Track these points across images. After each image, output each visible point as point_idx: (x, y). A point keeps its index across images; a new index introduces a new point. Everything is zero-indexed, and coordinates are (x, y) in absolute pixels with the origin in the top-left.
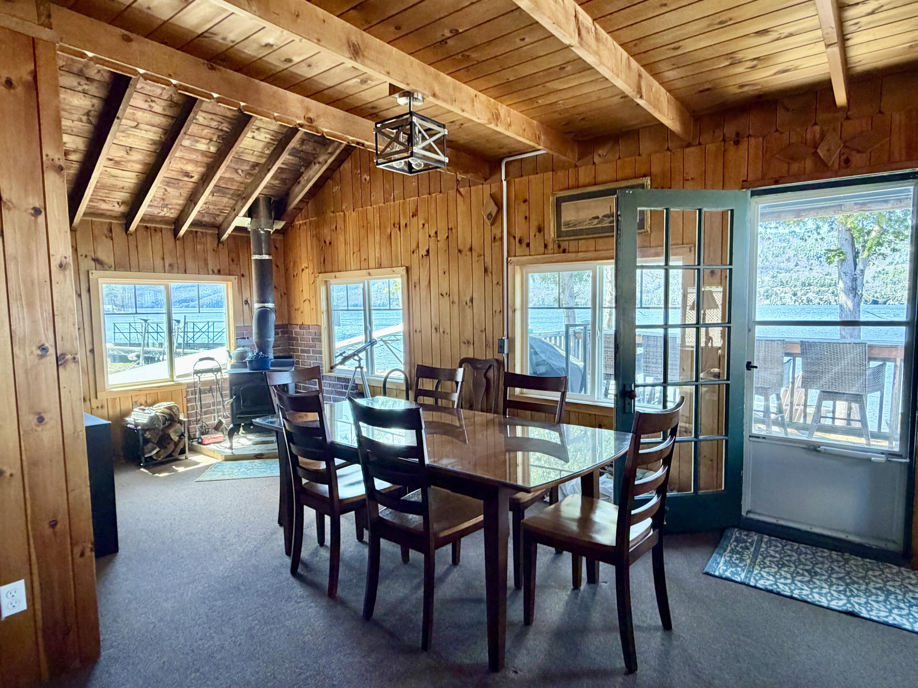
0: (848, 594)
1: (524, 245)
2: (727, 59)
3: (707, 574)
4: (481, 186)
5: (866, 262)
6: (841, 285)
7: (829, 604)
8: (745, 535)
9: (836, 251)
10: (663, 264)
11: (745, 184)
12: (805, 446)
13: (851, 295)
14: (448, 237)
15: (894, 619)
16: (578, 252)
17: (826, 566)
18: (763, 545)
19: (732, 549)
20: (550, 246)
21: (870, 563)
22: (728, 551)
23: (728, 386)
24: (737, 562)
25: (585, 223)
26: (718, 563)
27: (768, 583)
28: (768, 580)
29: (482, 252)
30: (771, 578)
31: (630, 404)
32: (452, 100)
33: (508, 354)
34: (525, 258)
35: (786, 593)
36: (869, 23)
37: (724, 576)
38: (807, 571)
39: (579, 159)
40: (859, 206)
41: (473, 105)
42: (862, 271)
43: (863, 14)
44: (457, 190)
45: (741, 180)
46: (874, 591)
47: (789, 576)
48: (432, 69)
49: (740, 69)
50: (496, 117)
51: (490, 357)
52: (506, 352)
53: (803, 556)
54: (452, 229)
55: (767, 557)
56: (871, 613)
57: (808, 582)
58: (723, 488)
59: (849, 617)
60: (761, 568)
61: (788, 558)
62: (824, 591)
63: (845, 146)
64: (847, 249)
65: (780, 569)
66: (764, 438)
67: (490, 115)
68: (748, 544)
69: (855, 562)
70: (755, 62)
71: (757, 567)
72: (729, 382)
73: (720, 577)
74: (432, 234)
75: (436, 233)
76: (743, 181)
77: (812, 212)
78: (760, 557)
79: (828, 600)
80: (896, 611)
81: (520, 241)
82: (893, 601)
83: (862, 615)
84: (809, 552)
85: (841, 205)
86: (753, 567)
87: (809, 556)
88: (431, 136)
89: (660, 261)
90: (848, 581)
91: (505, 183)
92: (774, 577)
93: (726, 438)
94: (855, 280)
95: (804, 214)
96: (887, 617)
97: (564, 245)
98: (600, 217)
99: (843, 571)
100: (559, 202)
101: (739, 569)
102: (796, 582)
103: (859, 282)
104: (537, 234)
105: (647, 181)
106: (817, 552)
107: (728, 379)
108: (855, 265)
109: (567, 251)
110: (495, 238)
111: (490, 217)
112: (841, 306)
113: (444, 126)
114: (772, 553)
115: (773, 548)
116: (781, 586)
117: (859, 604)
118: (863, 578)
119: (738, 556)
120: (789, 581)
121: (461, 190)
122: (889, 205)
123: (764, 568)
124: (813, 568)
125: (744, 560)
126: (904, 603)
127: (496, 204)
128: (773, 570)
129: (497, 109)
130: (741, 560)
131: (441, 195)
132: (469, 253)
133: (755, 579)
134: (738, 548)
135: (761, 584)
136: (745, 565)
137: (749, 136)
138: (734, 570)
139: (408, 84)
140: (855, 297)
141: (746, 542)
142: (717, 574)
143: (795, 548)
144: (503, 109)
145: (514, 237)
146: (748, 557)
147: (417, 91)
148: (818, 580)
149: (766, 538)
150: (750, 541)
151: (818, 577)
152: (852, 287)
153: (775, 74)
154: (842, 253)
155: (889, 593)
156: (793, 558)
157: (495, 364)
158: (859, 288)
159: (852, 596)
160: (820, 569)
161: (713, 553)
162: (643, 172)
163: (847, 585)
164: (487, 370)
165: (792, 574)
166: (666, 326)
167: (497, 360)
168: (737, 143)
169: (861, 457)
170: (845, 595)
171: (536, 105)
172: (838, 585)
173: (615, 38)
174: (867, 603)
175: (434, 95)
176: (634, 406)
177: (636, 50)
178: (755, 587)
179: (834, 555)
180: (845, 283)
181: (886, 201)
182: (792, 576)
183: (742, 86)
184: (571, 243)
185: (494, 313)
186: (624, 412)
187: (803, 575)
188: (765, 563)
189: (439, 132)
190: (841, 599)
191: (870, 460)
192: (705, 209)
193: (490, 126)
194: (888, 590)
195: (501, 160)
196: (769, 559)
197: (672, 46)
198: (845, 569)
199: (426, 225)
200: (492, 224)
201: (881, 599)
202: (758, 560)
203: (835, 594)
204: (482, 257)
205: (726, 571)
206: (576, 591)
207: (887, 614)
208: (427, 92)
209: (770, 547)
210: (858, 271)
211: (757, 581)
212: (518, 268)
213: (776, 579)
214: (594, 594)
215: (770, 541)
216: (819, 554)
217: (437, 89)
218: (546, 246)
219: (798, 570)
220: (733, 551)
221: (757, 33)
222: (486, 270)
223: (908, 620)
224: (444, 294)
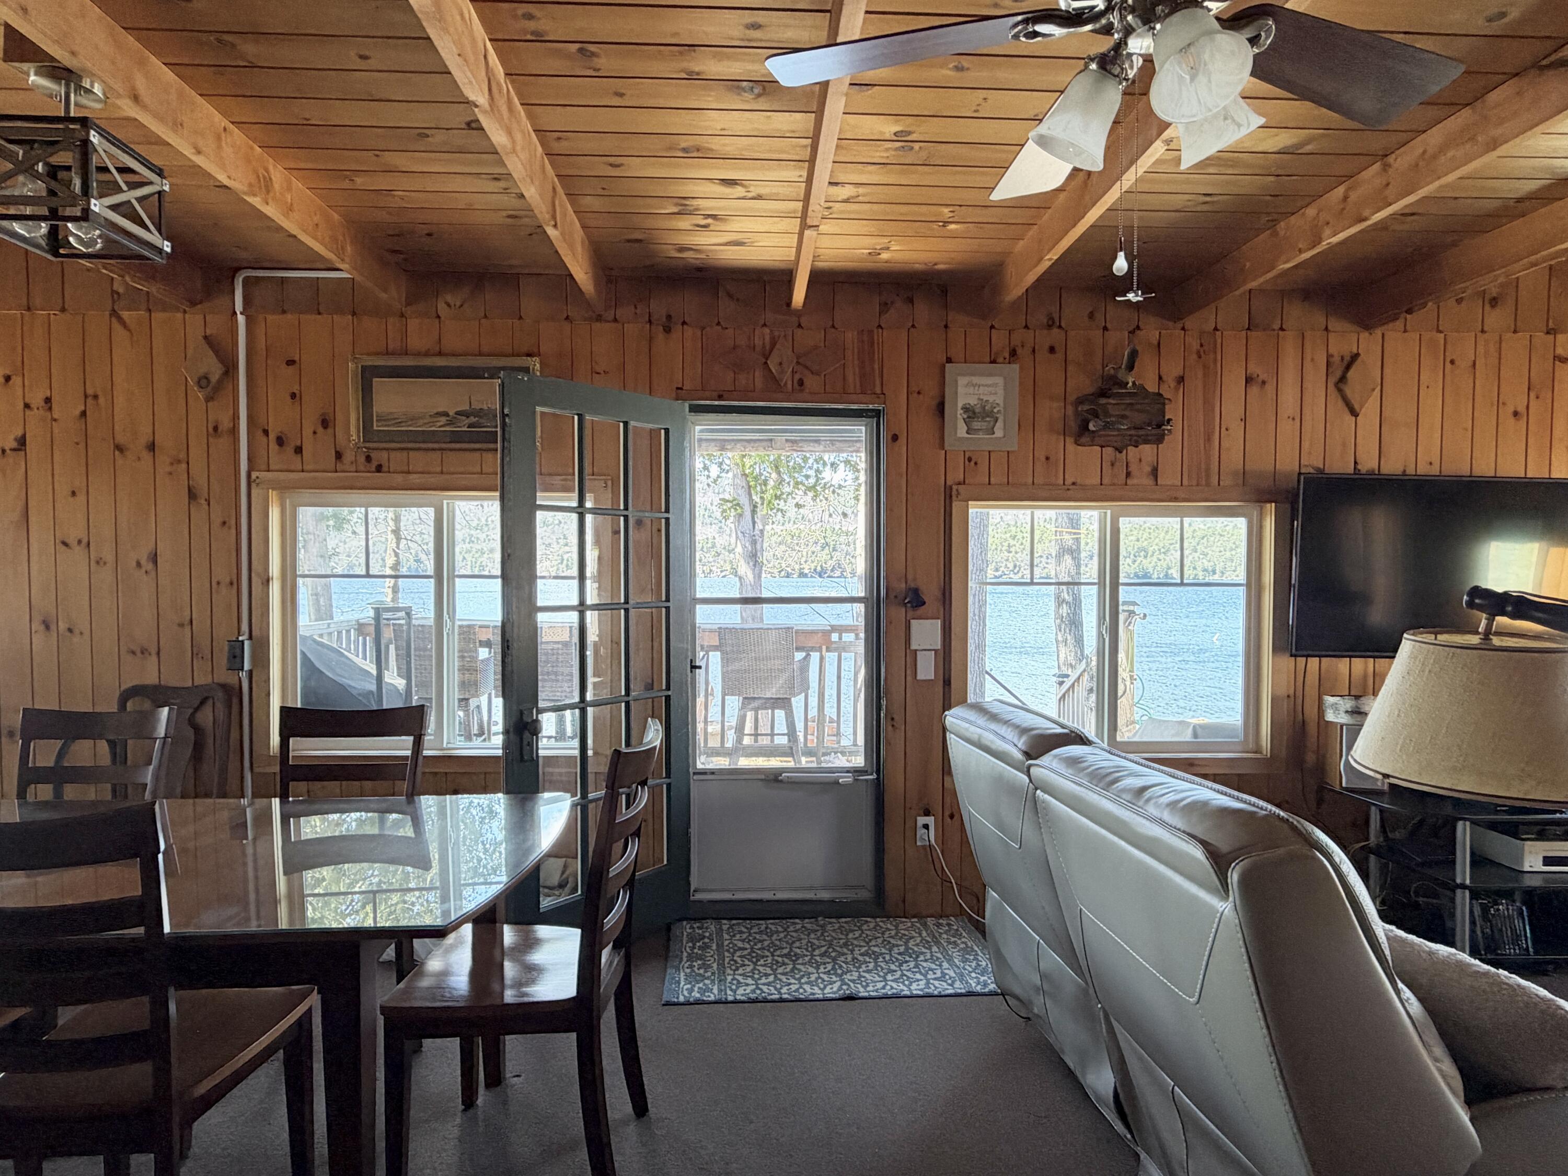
0: (839, 972)
1: (289, 450)
2: (677, 205)
3: (668, 1004)
4: (179, 315)
5: (766, 518)
6: (739, 549)
7: (824, 994)
8: (699, 928)
9: (731, 502)
10: (575, 504)
11: (680, 393)
12: (763, 777)
13: (751, 564)
14: (84, 414)
15: (892, 988)
16: (409, 472)
17: (804, 942)
18: (726, 936)
19: (689, 955)
20: (348, 456)
21: (846, 922)
22: (685, 959)
23: (668, 698)
24: (702, 971)
25: (421, 422)
26: (679, 982)
27: (749, 989)
28: (747, 985)
29: (182, 456)
30: (750, 981)
31: (530, 744)
32: (175, 123)
33: (250, 673)
34: (292, 476)
35: (773, 997)
36: (842, 212)
37: (691, 1000)
38: (785, 956)
39: (408, 304)
40: (790, 444)
41: (219, 147)
42: (762, 531)
43: (839, 199)
44: (114, 313)
45: (676, 386)
46: (861, 958)
47: (769, 971)
48: (130, 40)
49: (684, 223)
50: (265, 185)
51: (202, 679)
52: (247, 666)
53: (775, 937)
54: (96, 397)
55: (735, 951)
56: (868, 989)
57: (792, 970)
58: (665, 862)
59: (847, 1003)
60: (734, 971)
61: (759, 946)
62: (813, 977)
63: (798, 363)
64: (744, 500)
65: (755, 964)
66: (713, 773)
67: (252, 179)
68: (706, 940)
69: (833, 925)
70: (709, 221)
71: (729, 971)
72: (670, 693)
73: (688, 1003)
74: (37, 400)
75: (48, 400)
76: (678, 388)
77: (738, 446)
78: (727, 954)
79: (820, 989)
80: (889, 977)
81: (280, 441)
82: (882, 964)
83: (861, 995)
84: (780, 929)
85: (771, 440)
86: (724, 973)
87: (782, 935)
88: (133, 186)
89: (569, 499)
90: (833, 954)
91: (241, 319)
92: (752, 977)
93: (668, 780)
94: (754, 543)
95: (729, 447)
96: (884, 988)
97: (380, 457)
98: (451, 414)
99: (823, 943)
100: (368, 375)
101: (707, 982)
102: (779, 976)
103: (758, 547)
104: (320, 430)
105: (535, 364)
106: (788, 927)
107: (668, 688)
108: (754, 523)
109: (385, 469)
110: (216, 429)
111: (204, 382)
112: (740, 578)
113: (160, 173)
114: (740, 944)
115: (738, 937)
116: (765, 988)
117: (853, 981)
118: (845, 945)
119: (699, 962)
120: (771, 978)
121: (125, 314)
122: (821, 448)
123: (737, 969)
124: (791, 950)
125: (710, 966)
126: (893, 963)
127: (222, 361)
128: (749, 969)
129: (267, 170)
130: (706, 967)
131: (61, 316)
132: (146, 456)
133: (731, 990)
134: (696, 951)
135: (741, 994)
136: (713, 974)
137: (684, 323)
138: (701, 985)
139: (73, 53)
140: (755, 565)
141: (704, 937)
142: (682, 999)
143: (763, 927)
144: (278, 175)
145: (266, 432)
146: (712, 959)
147: (92, 75)
148: (802, 964)
149: (726, 924)
150: (707, 934)
151: (800, 961)
152: (751, 552)
153: (726, 244)
154: (738, 505)
155: (876, 956)
156: (766, 943)
157: (220, 694)
158: (759, 554)
159: (844, 973)
160: (799, 948)
161: (665, 971)
162: (525, 349)
163: (834, 960)
164: (197, 709)
165: (771, 968)
166: (582, 607)
167: (224, 687)
168: (667, 330)
169: (827, 780)
170: (836, 974)
171: (346, 184)
172: (825, 964)
173: (531, 117)
174: (860, 976)
175: (136, 98)
176: (537, 749)
177: (558, 147)
178: (735, 1002)
179: (808, 924)
180: (744, 547)
181: (817, 441)
182: (772, 970)
183: (682, 249)
184: (393, 454)
185: (213, 586)
186: (522, 759)
187: (784, 964)
188: (736, 962)
189: (151, 183)
190: (835, 982)
191: (838, 783)
192: (632, 424)
193: (250, 199)
194: (874, 952)
195: (237, 270)
196: (738, 954)
197: (611, 160)
198: (825, 940)
199: (16, 380)
200: (209, 399)
201: (871, 966)
202: (727, 960)
203: (825, 977)
204: (184, 466)
205: (691, 991)
206: (471, 1112)
207: (883, 983)
208: (118, 86)
209: (734, 936)
210: (757, 532)
211: (735, 991)
212: (273, 495)
213: (756, 980)
214: (505, 1103)
215: (731, 927)
216: (791, 928)
217: (141, 84)
218: (339, 456)
219: (776, 958)
220: (690, 958)
221: (722, 180)
222: (192, 495)
223: (903, 983)
224: (72, 541)
